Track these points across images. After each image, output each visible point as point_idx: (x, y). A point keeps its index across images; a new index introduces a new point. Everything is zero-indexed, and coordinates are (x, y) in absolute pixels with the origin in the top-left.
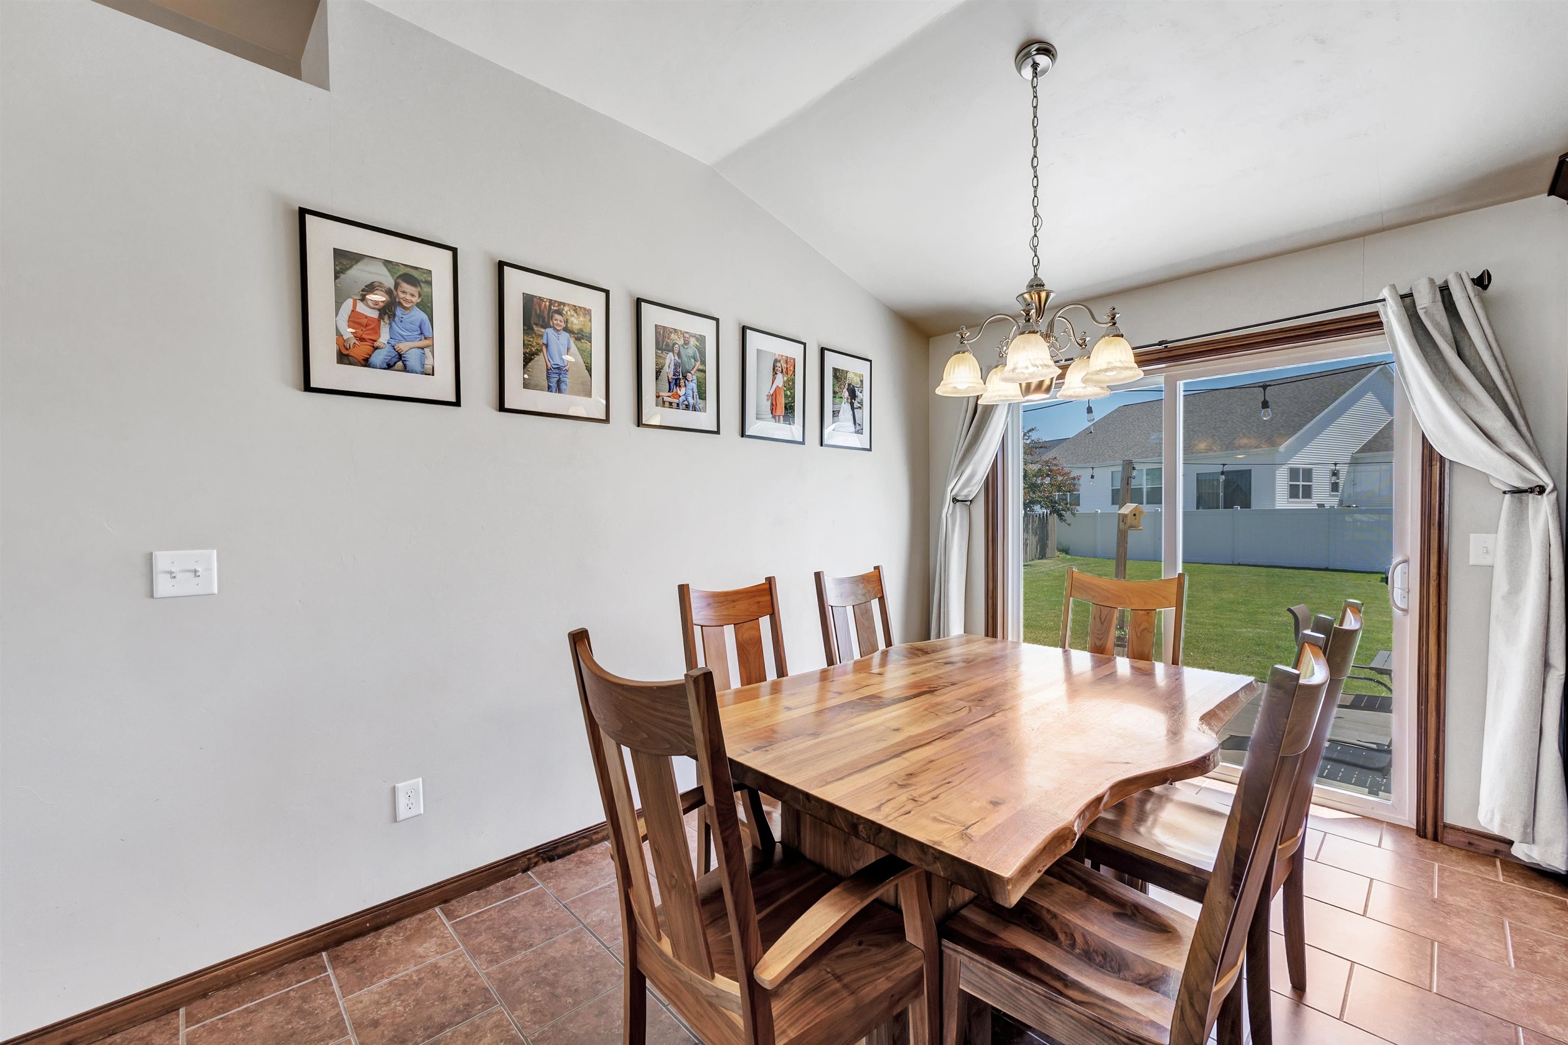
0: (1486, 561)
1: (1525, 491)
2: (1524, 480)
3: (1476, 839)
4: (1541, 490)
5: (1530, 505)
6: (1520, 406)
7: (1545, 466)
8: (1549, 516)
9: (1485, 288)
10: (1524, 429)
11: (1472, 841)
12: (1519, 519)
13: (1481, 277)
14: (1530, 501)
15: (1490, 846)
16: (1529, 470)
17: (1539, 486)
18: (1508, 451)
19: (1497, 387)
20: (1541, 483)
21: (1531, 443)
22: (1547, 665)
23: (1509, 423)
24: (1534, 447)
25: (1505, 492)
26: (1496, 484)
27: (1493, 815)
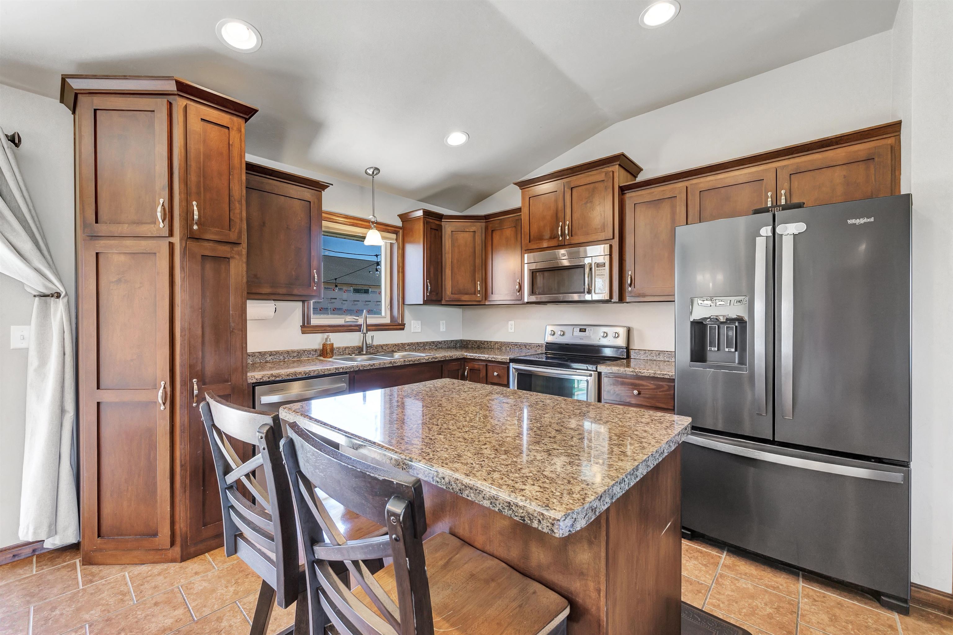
0: (23, 345)
1: (48, 296)
2: (46, 288)
3: (19, 550)
4: (58, 296)
5: (52, 305)
6: (44, 237)
7: (60, 280)
8: (63, 313)
9: (17, 145)
10: (46, 253)
11: (15, 553)
12: (45, 314)
13: (13, 136)
14: (52, 303)
15: (27, 551)
16: (50, 281)
17: (57, 293)
18: (35, 267)
19: (27, 220)
20: (59, 291)
21: (51, 263)
22: (63, 411)
23: (35, 247)
24: (53, 266)
25: (35, 296)
26: (29, 290)
27: (28, 528)
